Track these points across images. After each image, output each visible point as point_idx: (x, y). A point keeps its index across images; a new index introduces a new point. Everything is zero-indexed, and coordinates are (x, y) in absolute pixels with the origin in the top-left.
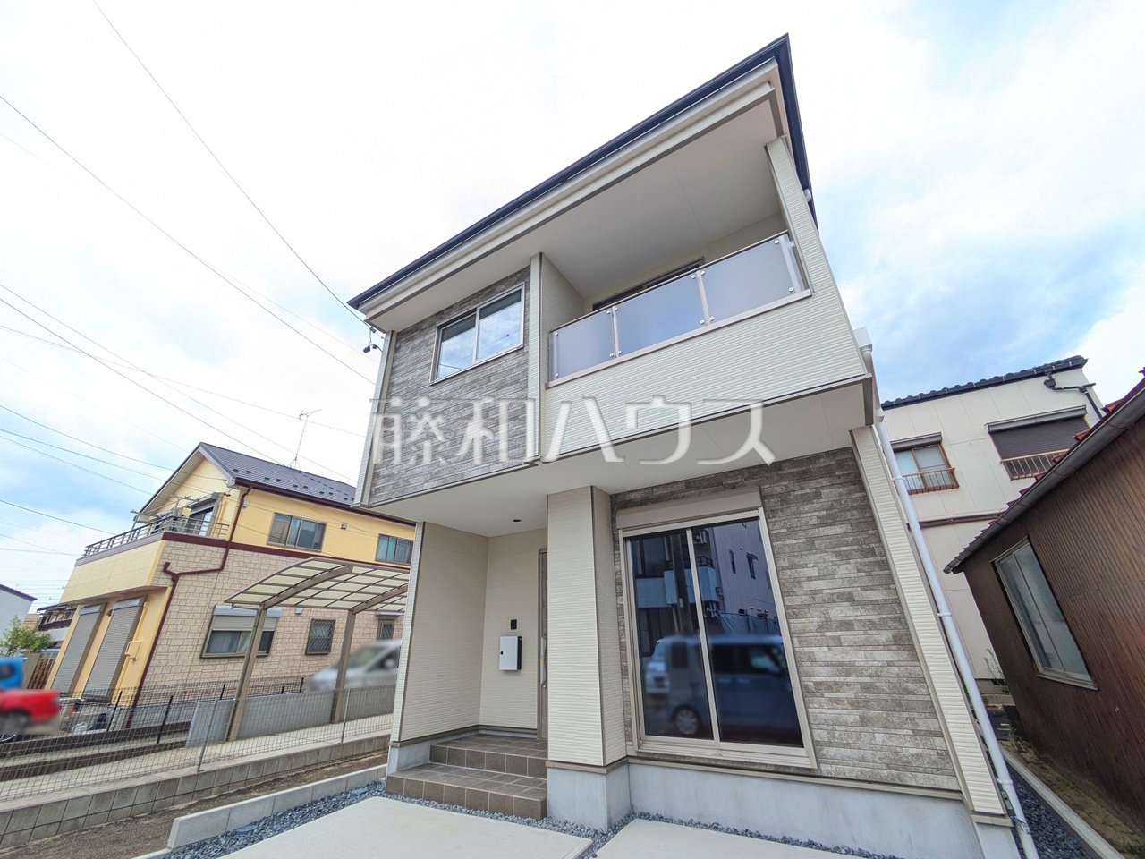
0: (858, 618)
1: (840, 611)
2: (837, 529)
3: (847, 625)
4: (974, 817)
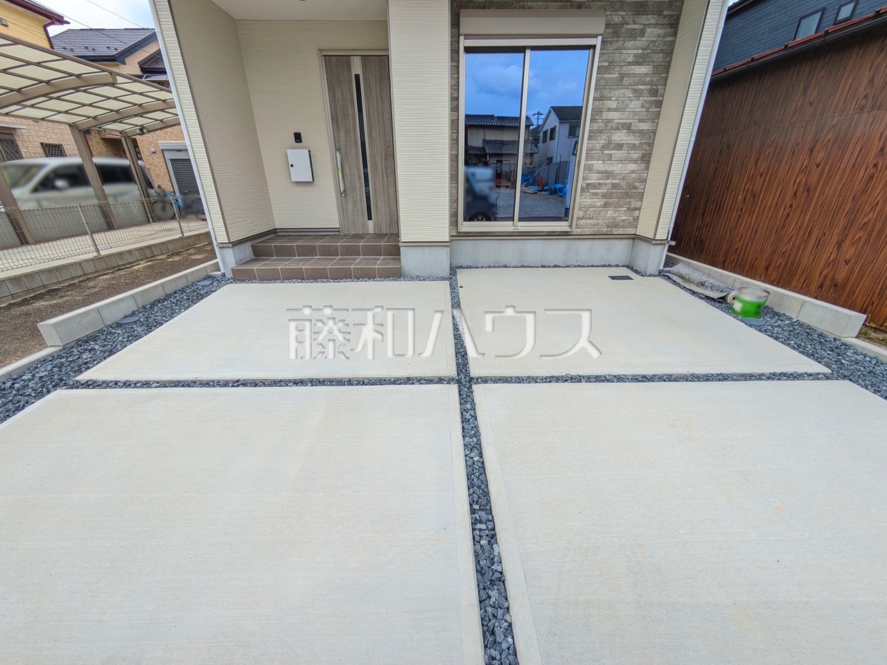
0: (628, 142)
1: (620, 137)
2: (643, 69)
3: (619, 147)
4: (653, 242)
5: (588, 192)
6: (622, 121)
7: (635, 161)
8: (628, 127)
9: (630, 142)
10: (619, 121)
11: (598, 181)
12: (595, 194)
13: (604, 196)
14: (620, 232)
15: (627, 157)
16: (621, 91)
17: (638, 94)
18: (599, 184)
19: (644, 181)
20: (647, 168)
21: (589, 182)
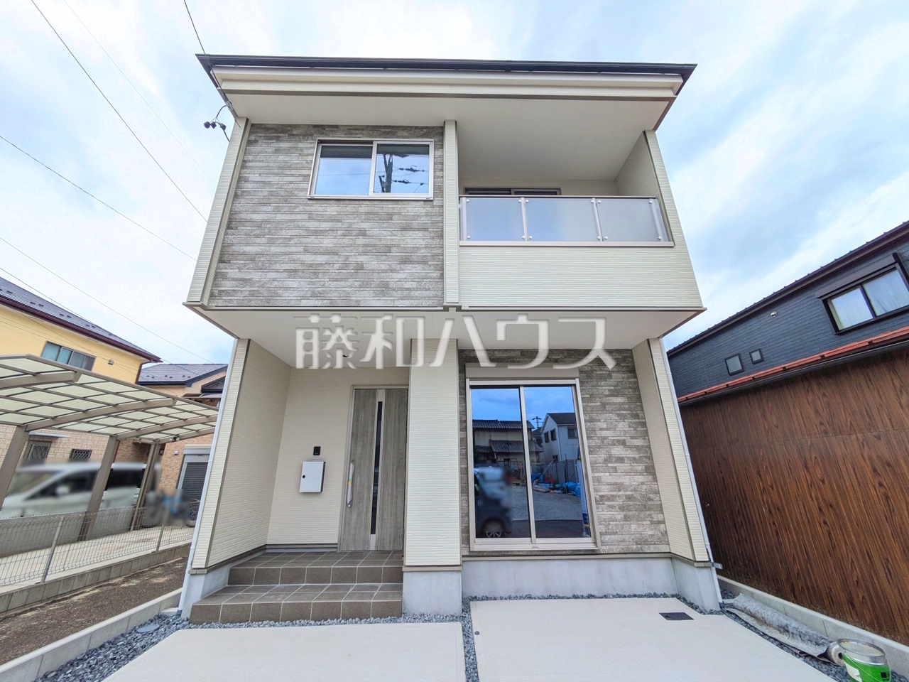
0: (627, 456)
1: (618, 451)
2: (619, 400)
3: (621, 460)
4: (696, 564)
5: (604, 504)
6: (615, 438)
7: (641, 473)
8: (623, 443)
9: (630, 456)
10: (613, 438)
11: (611, 493)
12: (612, 507)
13: (622, 508)
14: (652, 550)
15: (631, 469)
16: (607, 415)
17: (623, 417)
18: (612, 496)
19: (657, 492)
20: (655, 479)
21: (602, 494)
